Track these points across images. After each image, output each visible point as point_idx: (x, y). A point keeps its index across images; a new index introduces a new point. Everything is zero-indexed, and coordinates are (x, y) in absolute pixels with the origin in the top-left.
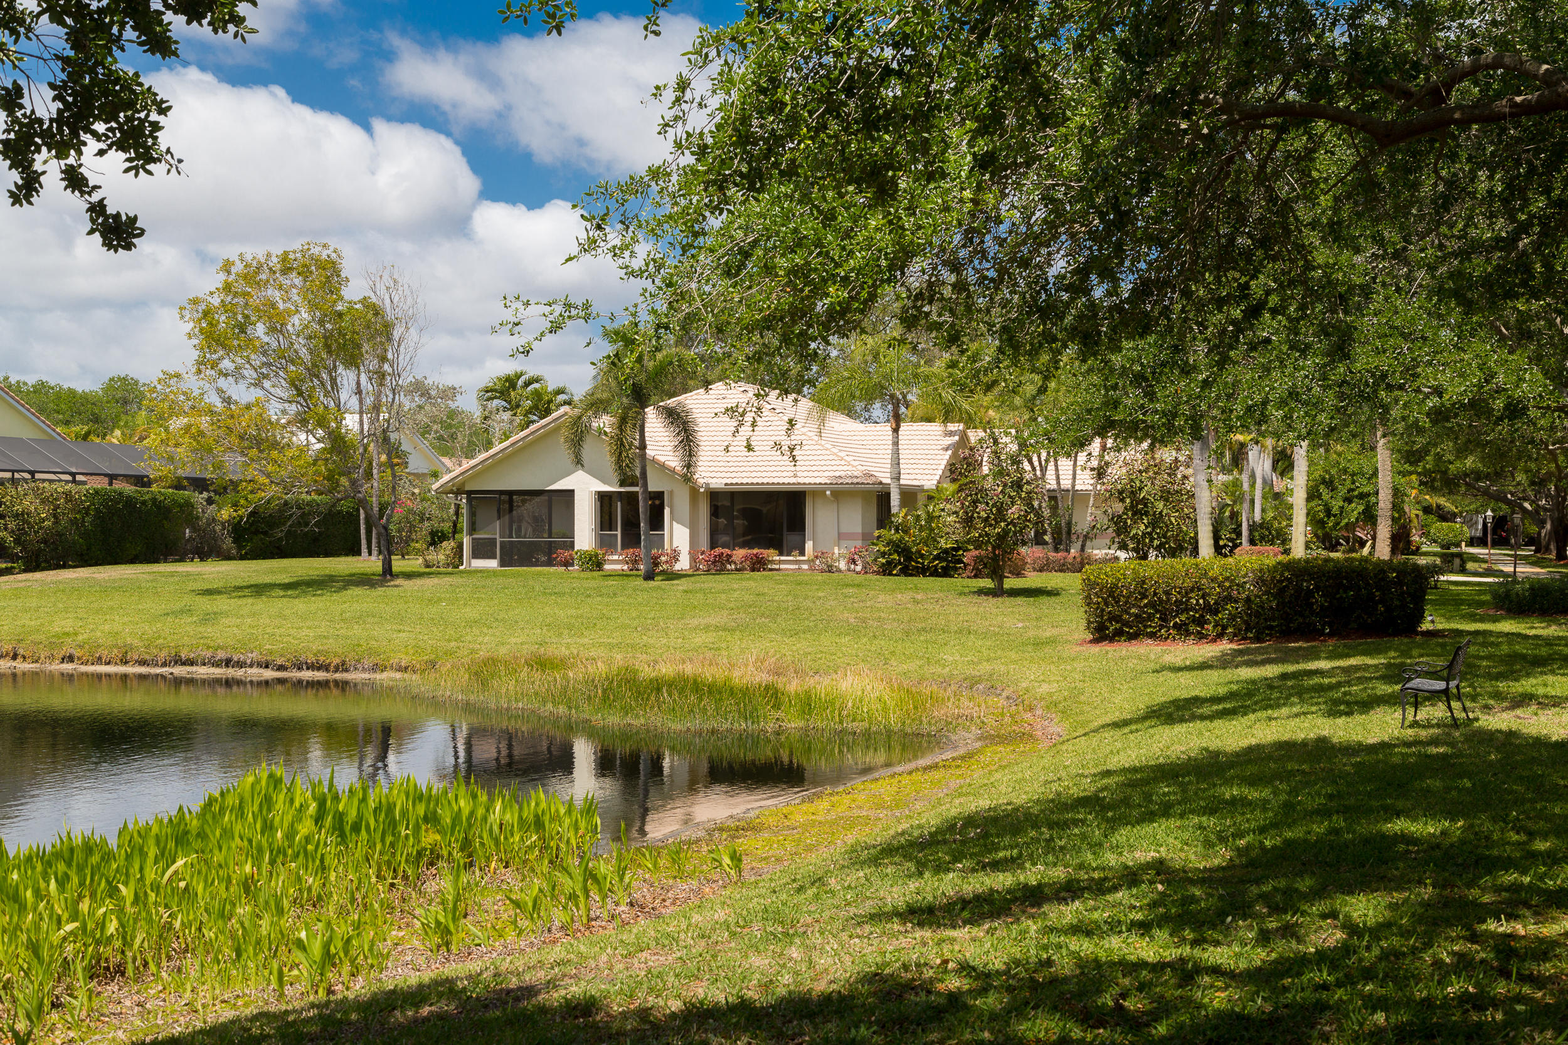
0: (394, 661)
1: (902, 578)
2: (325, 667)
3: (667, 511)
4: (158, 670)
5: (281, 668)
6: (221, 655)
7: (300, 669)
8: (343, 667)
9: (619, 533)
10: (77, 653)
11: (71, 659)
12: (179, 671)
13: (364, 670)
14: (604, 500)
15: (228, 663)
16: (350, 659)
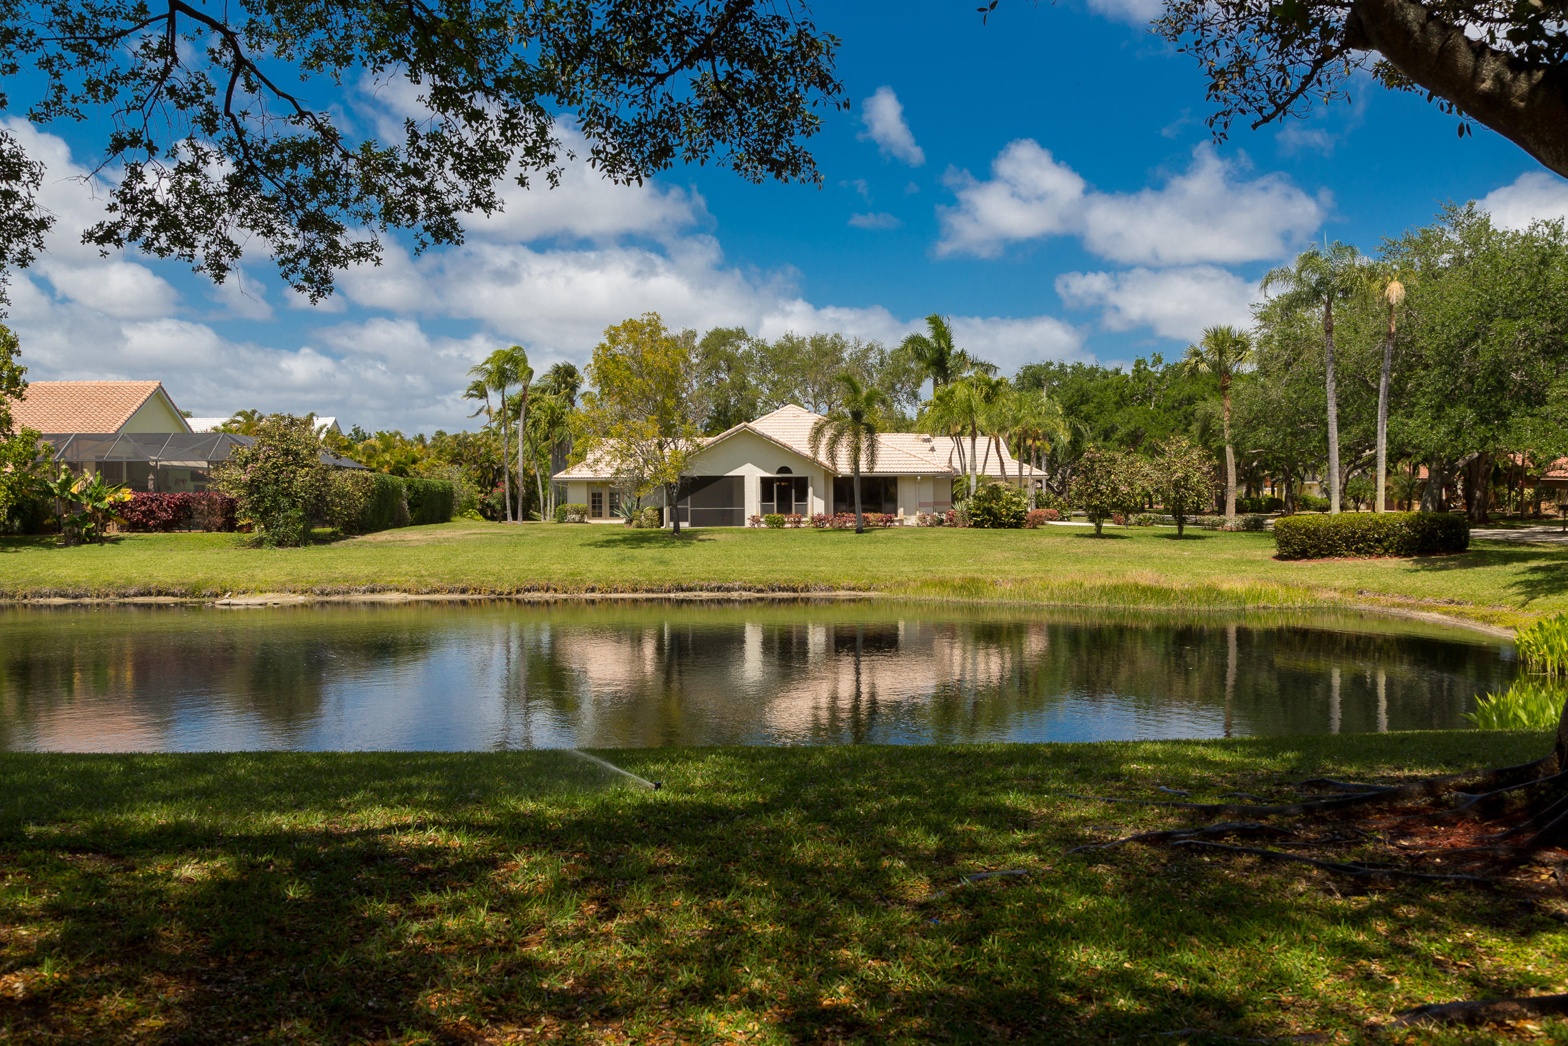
0: (845, 584)
1: (992, 530)
2: (794, 590)
3: (810, 490)
4: (666, 595)
5: (761, 591)
6: (714, 584)
7: (773, 590)
8: (807, 589)
9: (775, 503)
10: (598, 585)
11: (593, 590)
12: (681, 595)
13: (822, 590)
14: (766, 483)
15: (719, 589)
16: (811, 582)
